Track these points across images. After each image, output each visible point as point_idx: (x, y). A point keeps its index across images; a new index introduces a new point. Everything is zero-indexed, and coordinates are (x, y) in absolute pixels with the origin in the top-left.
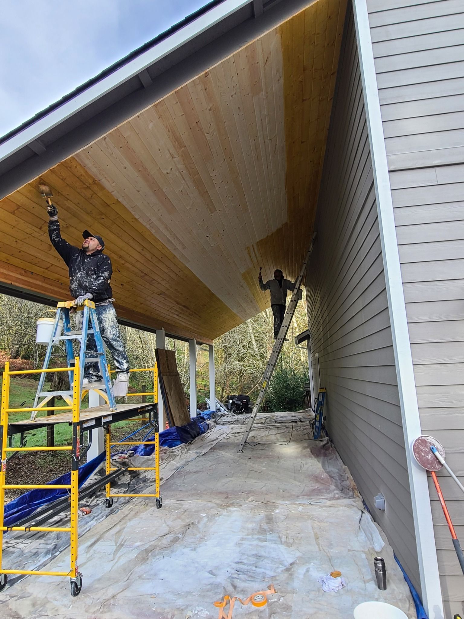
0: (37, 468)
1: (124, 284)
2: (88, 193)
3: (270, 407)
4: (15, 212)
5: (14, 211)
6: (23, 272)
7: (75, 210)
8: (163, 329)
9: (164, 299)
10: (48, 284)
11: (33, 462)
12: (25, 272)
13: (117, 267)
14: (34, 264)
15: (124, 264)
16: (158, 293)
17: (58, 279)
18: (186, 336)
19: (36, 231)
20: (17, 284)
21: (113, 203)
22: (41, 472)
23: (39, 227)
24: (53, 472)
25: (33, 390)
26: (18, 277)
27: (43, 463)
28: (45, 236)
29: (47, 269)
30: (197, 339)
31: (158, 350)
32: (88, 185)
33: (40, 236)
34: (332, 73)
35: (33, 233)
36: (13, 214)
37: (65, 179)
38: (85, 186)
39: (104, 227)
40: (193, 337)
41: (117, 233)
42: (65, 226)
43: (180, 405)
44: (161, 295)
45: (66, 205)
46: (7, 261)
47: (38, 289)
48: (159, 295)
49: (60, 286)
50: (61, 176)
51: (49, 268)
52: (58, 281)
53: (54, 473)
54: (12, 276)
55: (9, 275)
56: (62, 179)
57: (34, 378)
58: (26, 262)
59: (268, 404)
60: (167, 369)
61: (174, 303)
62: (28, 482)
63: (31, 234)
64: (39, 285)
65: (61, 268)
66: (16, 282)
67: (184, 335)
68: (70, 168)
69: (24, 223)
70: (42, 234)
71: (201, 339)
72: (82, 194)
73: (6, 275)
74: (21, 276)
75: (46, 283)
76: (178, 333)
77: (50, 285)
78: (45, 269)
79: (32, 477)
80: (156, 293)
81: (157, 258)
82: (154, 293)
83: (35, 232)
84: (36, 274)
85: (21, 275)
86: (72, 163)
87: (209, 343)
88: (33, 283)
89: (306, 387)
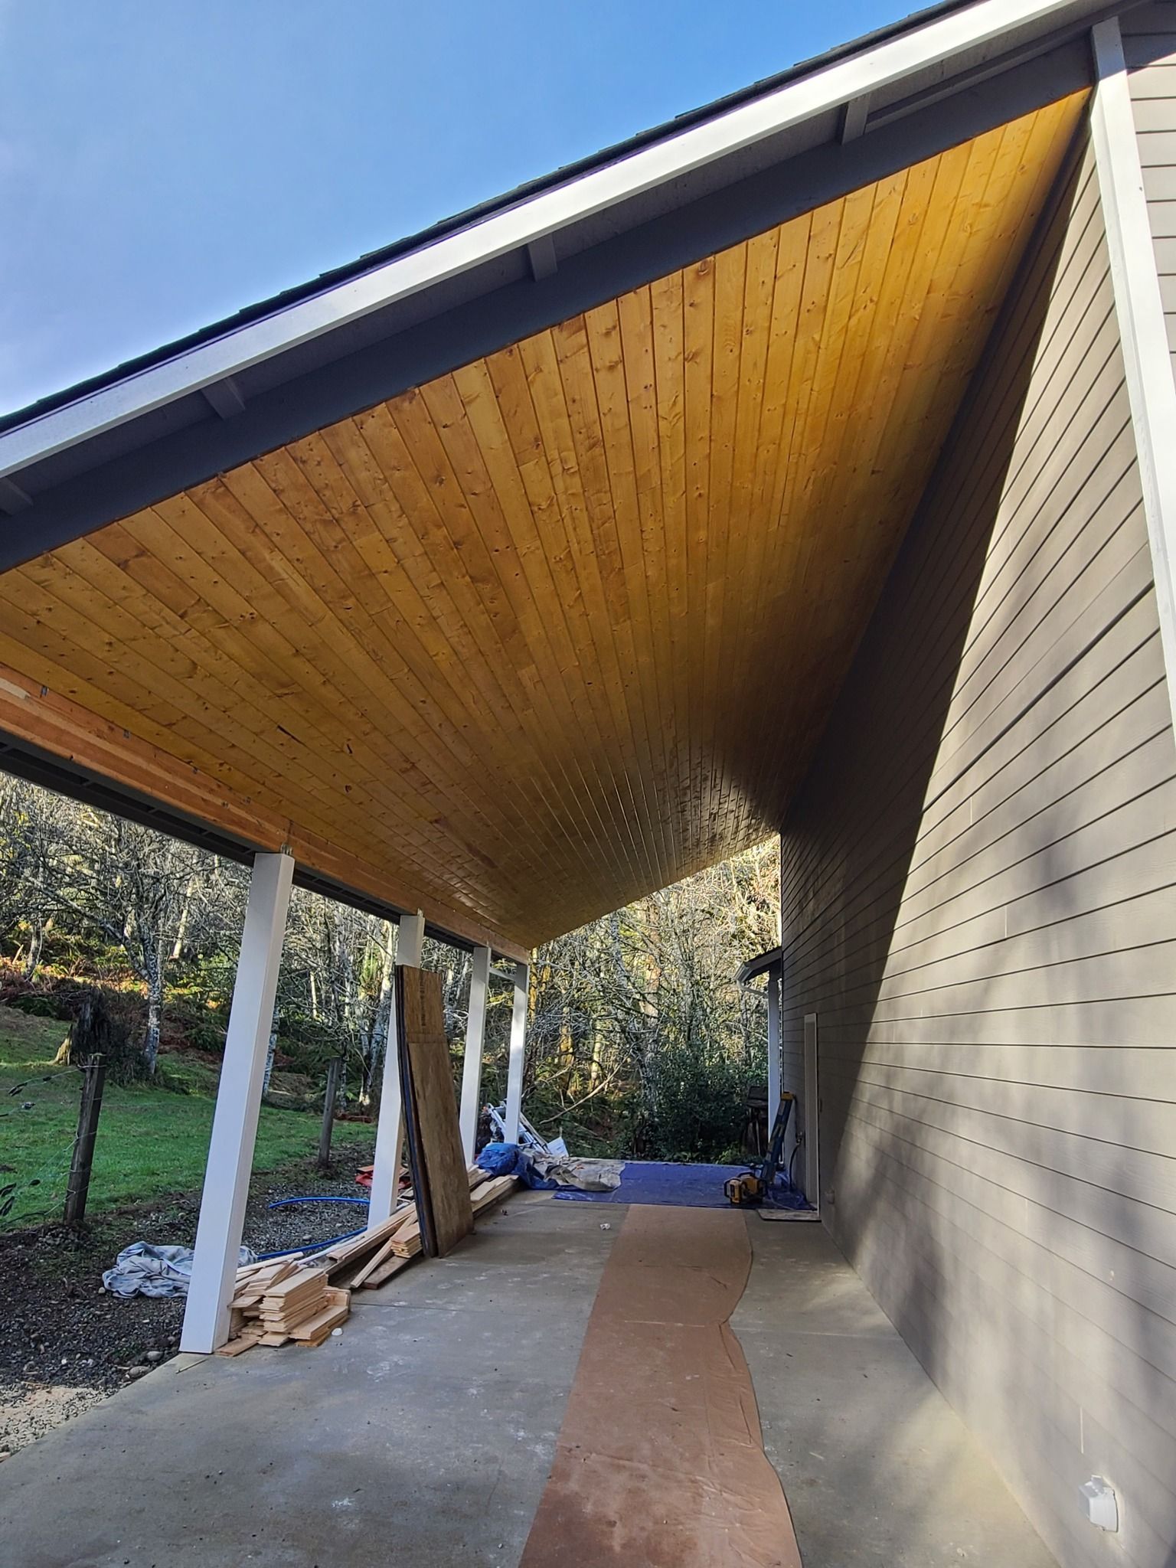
0: (35, 1283)
1: (354, 787)
2: (331, 537)
3: (651, 1142)
4: (130, 563)
5: (127, 561)
6: (105, 728)
7: (285, 576)
8: (420, 912)
9: (440, 834)
10: (161, 767)
11: (23, 1265)
12: (111, 729)
13: (349, 740)
14: (138, 711)
15: (367, 734)
16: (429, 819)
17: (188, 757)
18: (469, 935)
19: (168, 623)
20: (86, 762)
21: (384, 570)
22: (45, 1298)
23: (180, 613)
24: (78, 1301)
25: (16, 1039)
26: (92, 741)
27: (51, 1268)
28: (187, 638)
29: (170, 725)
30: (493, 945)
31: (405, 970)
32: (337, 516)
33: (175, 636)
34: (988, 308)
35: (161, 625)
36: (122, 569)
37: (283, 491)
38: (328, 516)
39: (345, 630)
40: (485, 939)
41: (374, 651)
42: (248, 616)
43: (444, 1127)
44: (436, 825)
45: (265, 559)
46: (70, 696)
47: (137, 780)
48: (431, 823)
49: (192, 775)
50: (276, 481)
51: (174, 724)
52: (188, 763)
53: (80, 1304)
54: (76, 737)
55: (69, 733)
56: (275, 491)
57: (22, 1005)
58: (121, 701)
59: (647, 1132)
60: (421, 1023)
61: (461, 847)
62: (8, 1328)
63: (155, 628)
64: (140, 768)
65: (206, 728)
66: (84, 756)
67: (466, 934)
68: (304, 462)
69: (144, 595)
70: (183, 631)
71: (502, 947)
72: (316, 537)
73: (63, 732)
74: (98, 739)
75: (160, 766)
76: (454, 928)
77: (168, 770)
78: (165, 726)
79: (17, 1311)
80: (426, 819)
81: (453, 725)
82: (421, 816)
83: (164, 623)
84: (136, 738)
85: (98, 736)
86: (311, 450)
87: (520, 959)
88: (126, 762)
89: (752, 1095)
